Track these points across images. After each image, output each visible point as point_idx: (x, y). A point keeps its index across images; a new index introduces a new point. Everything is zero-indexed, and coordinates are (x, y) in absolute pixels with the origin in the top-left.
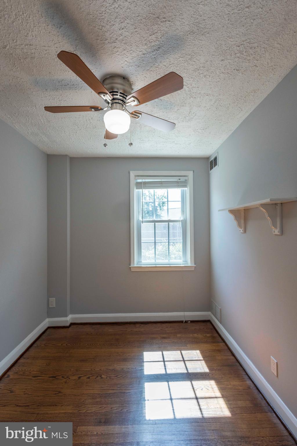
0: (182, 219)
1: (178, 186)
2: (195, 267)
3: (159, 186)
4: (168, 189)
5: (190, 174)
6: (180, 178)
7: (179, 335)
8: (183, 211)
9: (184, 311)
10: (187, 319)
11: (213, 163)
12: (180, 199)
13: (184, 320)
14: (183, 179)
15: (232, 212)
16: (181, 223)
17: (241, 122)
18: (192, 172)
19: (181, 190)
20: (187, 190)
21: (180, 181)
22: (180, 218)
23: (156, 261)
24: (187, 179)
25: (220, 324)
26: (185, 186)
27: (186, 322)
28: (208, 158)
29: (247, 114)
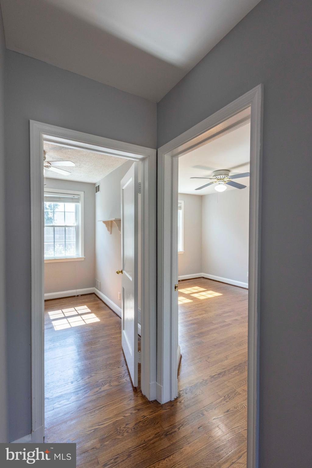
0: (75, 225)
1: (73, 202)
2: (85, 258)
3: (58, 201)
4: (65, 203)
5: (82, 194)
6: (74, 196)
7: (72, 302)
8: (76, 219)
9: (76, 289)
10: (78, 294)
11: (97, 189)
12: (74, 211)
13: (76, 295)
14: (76, 197)
15: (104, 222)
16: (75, 228)
17: (110, 172)
18: (83, 192)
19: (75, 205)
20: (80, 205)
21: (74, 198)
22: (74, 224)
23: (55, 255)
24: (79, 197)
25: (99, 291)
26: (78, 202)
27: (77, 296)
28: (95, 184)
29: (112, 171)
